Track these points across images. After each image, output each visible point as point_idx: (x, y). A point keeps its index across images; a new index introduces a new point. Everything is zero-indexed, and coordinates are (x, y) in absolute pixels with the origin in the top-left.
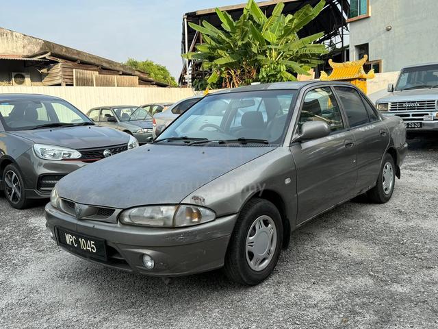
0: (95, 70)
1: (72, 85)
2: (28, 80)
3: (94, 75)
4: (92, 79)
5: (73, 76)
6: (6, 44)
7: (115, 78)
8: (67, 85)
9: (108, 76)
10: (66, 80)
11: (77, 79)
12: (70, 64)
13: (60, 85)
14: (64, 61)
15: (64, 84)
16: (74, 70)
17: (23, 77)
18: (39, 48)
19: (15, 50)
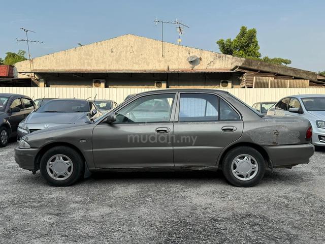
0: (271, 77)
1: (252, 87)
2: (230, 84)
3: (270, 80)
4: (268, 83)
5: (253, 81)
6: (221, 63)
7: (288, 81)
8: (248, 87)
9: (282, 81)
10: (248, 84)
11: (256, 83)
12: (253, 73)
13: (244, 87)
14: (248, 71)
15: (246, 87)
16: (255, 77)
17: (227, 83)
18: (242, 63)
19: (226, 66)
